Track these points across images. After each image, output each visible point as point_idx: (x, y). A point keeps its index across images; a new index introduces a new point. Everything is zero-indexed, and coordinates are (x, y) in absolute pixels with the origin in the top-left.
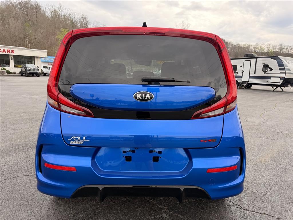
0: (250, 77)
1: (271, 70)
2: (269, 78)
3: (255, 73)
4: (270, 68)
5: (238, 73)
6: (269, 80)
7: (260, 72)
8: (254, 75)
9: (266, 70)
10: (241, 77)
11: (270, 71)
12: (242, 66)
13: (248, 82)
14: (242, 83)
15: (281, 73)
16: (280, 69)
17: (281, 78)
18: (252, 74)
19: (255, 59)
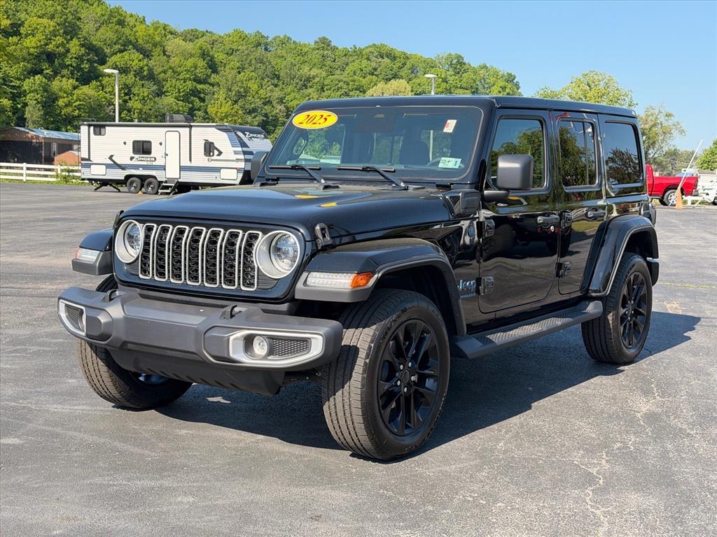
0: (182, 169)
1: (220, 153)
2: (218, 170)
3: (190, 160)
4: (218, 150)
5: (155, 159)
6: (217, 174)
7: (200, 159)
8: (188, 164)
9: (211, 154)
10: (164, 168)
11: (218, 155)
12: (163, 144)
13: (180, 180)
14: (166, 182)
15: (238, 160)
16: (236, 153)
17: (238, 170)
18: (185, 163)
19: (188, 129)
